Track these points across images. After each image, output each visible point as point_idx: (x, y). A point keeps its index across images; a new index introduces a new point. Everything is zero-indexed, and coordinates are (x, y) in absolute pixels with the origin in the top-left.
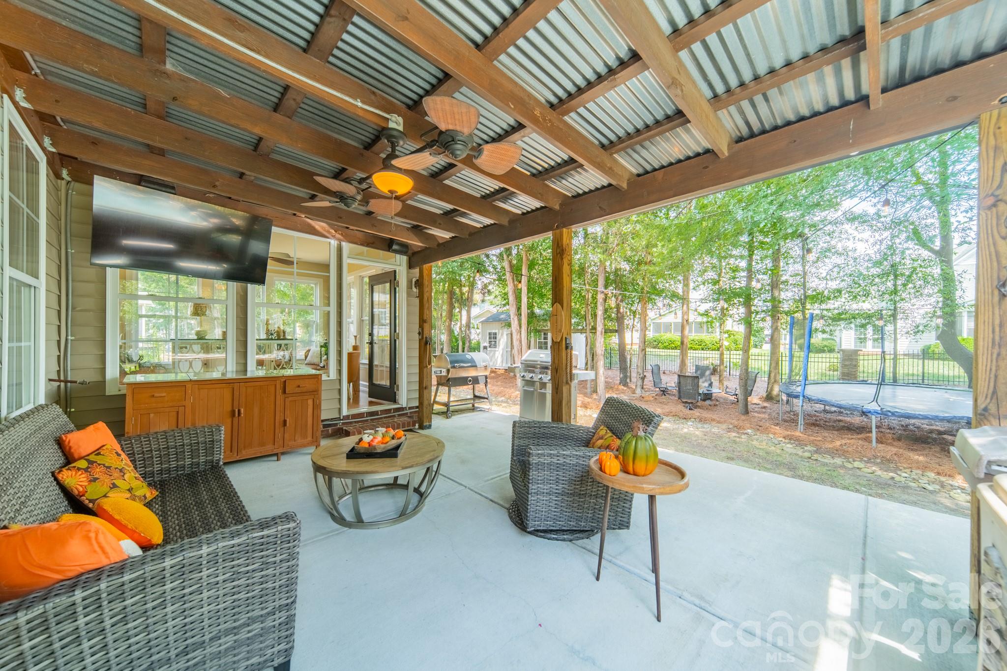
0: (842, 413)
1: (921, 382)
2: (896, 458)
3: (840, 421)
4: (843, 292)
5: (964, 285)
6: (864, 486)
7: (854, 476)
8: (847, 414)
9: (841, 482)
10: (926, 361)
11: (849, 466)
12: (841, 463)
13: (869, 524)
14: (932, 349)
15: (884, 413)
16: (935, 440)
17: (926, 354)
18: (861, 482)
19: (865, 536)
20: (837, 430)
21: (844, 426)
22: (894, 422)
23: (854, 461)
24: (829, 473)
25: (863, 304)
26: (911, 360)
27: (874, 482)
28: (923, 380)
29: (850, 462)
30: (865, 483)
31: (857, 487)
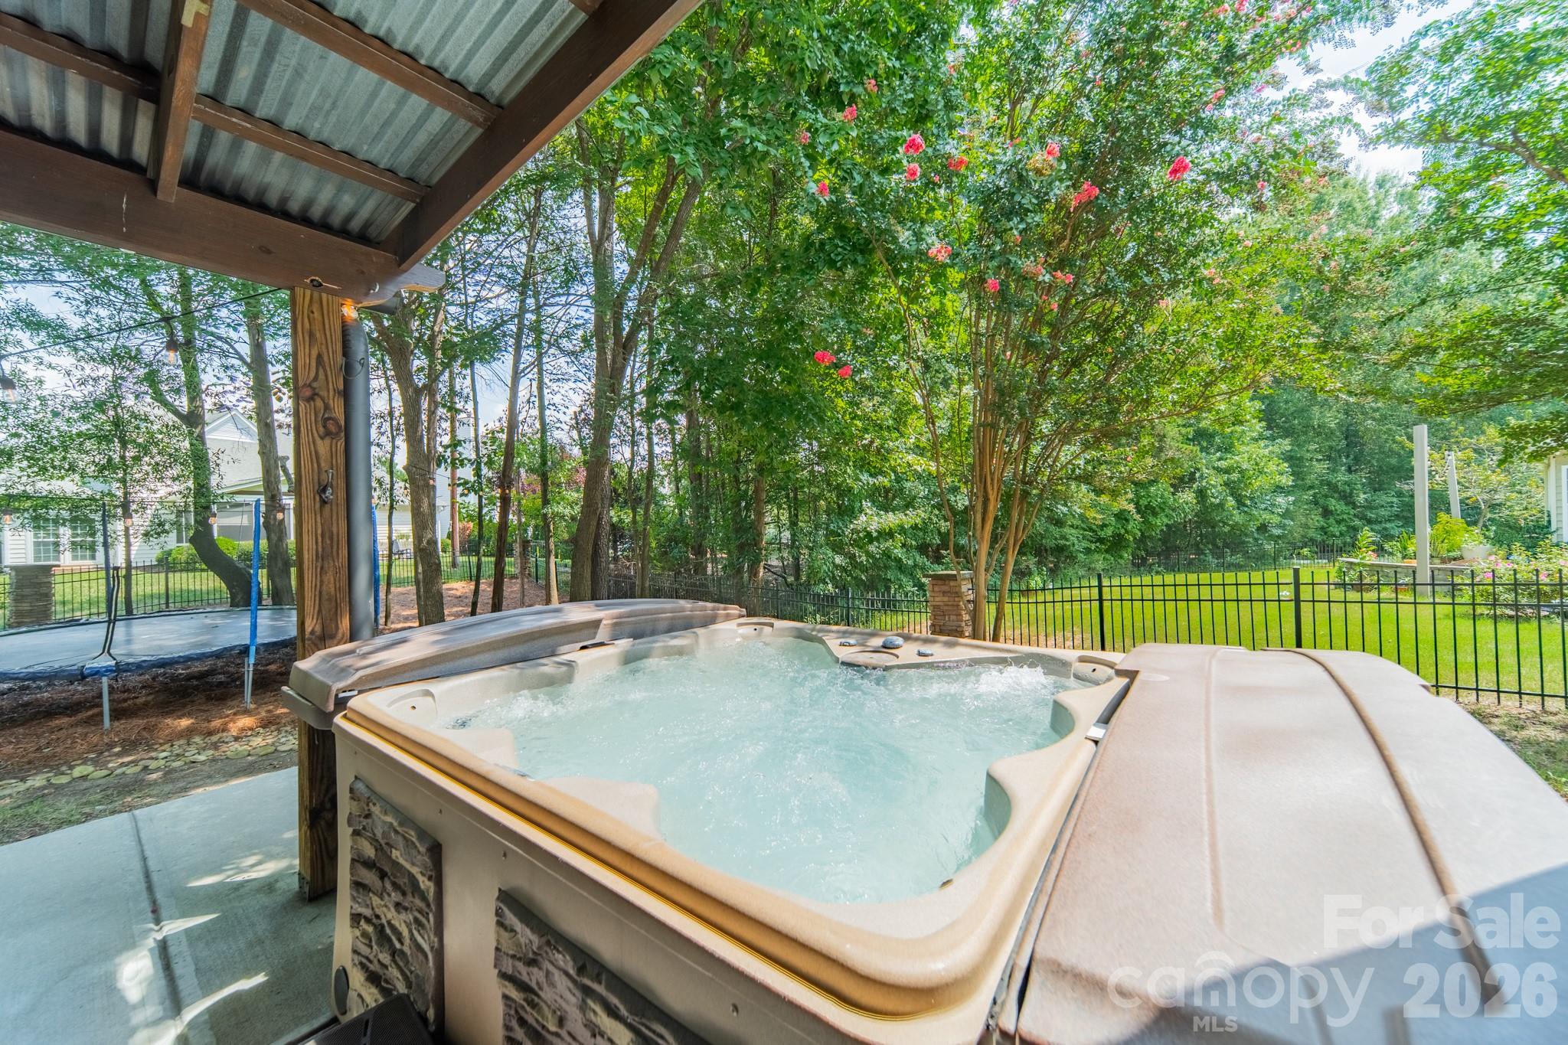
0: (28, 687)
1: (164, 607)
2: (145, 734)
3: (26, 705)
4: (16, 458)
5: (222, 468)
6: (100, 803)
7: (75, 794)
8: (39, 688)
9: (50, 817)
10: (171, 575)
11: (64, 780)
12: (44, 782)
13: (148, 853)
14: (174, 555)
15: (119, 669)
16: (196, 688)
17: (166, 564)
18: (92, 798)
19: (147, 875)
20: (22, 724)
21: (39, 712)
22: (134, 679)
23: (71, 768)
24: (22, 811)
25: (59, 482)
26: (148, 576)
27: (115, 788)
28: (167, 604)
29: (63, 774)
30: (98, 797)
31: (87, 810)
